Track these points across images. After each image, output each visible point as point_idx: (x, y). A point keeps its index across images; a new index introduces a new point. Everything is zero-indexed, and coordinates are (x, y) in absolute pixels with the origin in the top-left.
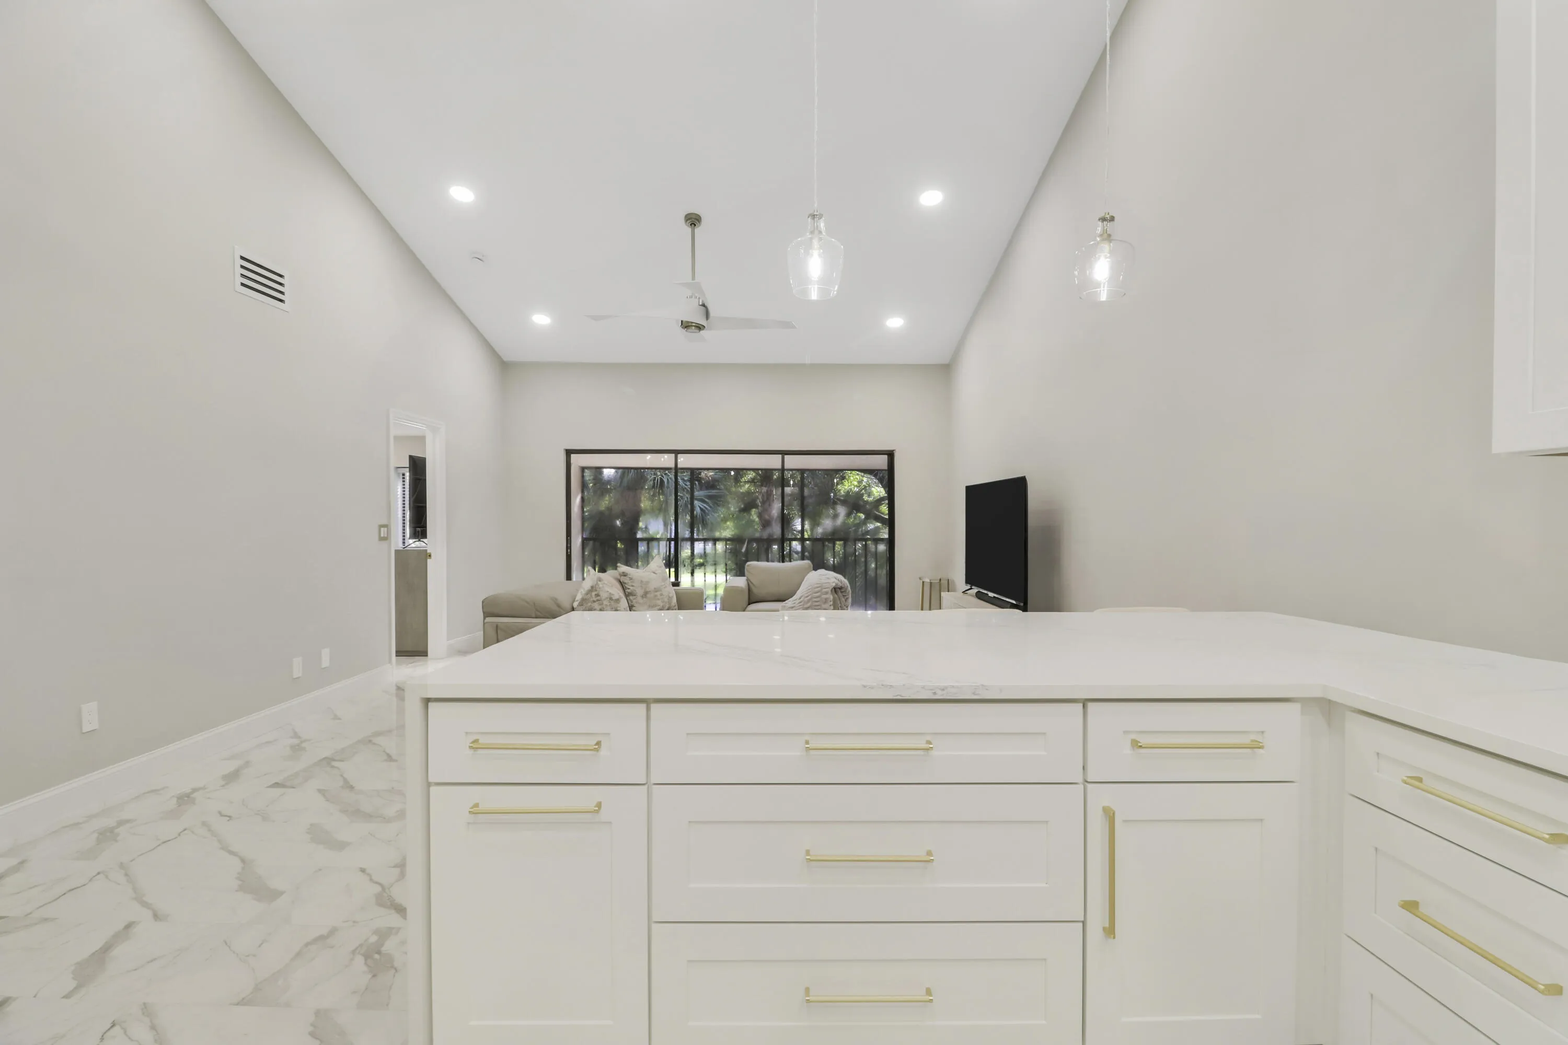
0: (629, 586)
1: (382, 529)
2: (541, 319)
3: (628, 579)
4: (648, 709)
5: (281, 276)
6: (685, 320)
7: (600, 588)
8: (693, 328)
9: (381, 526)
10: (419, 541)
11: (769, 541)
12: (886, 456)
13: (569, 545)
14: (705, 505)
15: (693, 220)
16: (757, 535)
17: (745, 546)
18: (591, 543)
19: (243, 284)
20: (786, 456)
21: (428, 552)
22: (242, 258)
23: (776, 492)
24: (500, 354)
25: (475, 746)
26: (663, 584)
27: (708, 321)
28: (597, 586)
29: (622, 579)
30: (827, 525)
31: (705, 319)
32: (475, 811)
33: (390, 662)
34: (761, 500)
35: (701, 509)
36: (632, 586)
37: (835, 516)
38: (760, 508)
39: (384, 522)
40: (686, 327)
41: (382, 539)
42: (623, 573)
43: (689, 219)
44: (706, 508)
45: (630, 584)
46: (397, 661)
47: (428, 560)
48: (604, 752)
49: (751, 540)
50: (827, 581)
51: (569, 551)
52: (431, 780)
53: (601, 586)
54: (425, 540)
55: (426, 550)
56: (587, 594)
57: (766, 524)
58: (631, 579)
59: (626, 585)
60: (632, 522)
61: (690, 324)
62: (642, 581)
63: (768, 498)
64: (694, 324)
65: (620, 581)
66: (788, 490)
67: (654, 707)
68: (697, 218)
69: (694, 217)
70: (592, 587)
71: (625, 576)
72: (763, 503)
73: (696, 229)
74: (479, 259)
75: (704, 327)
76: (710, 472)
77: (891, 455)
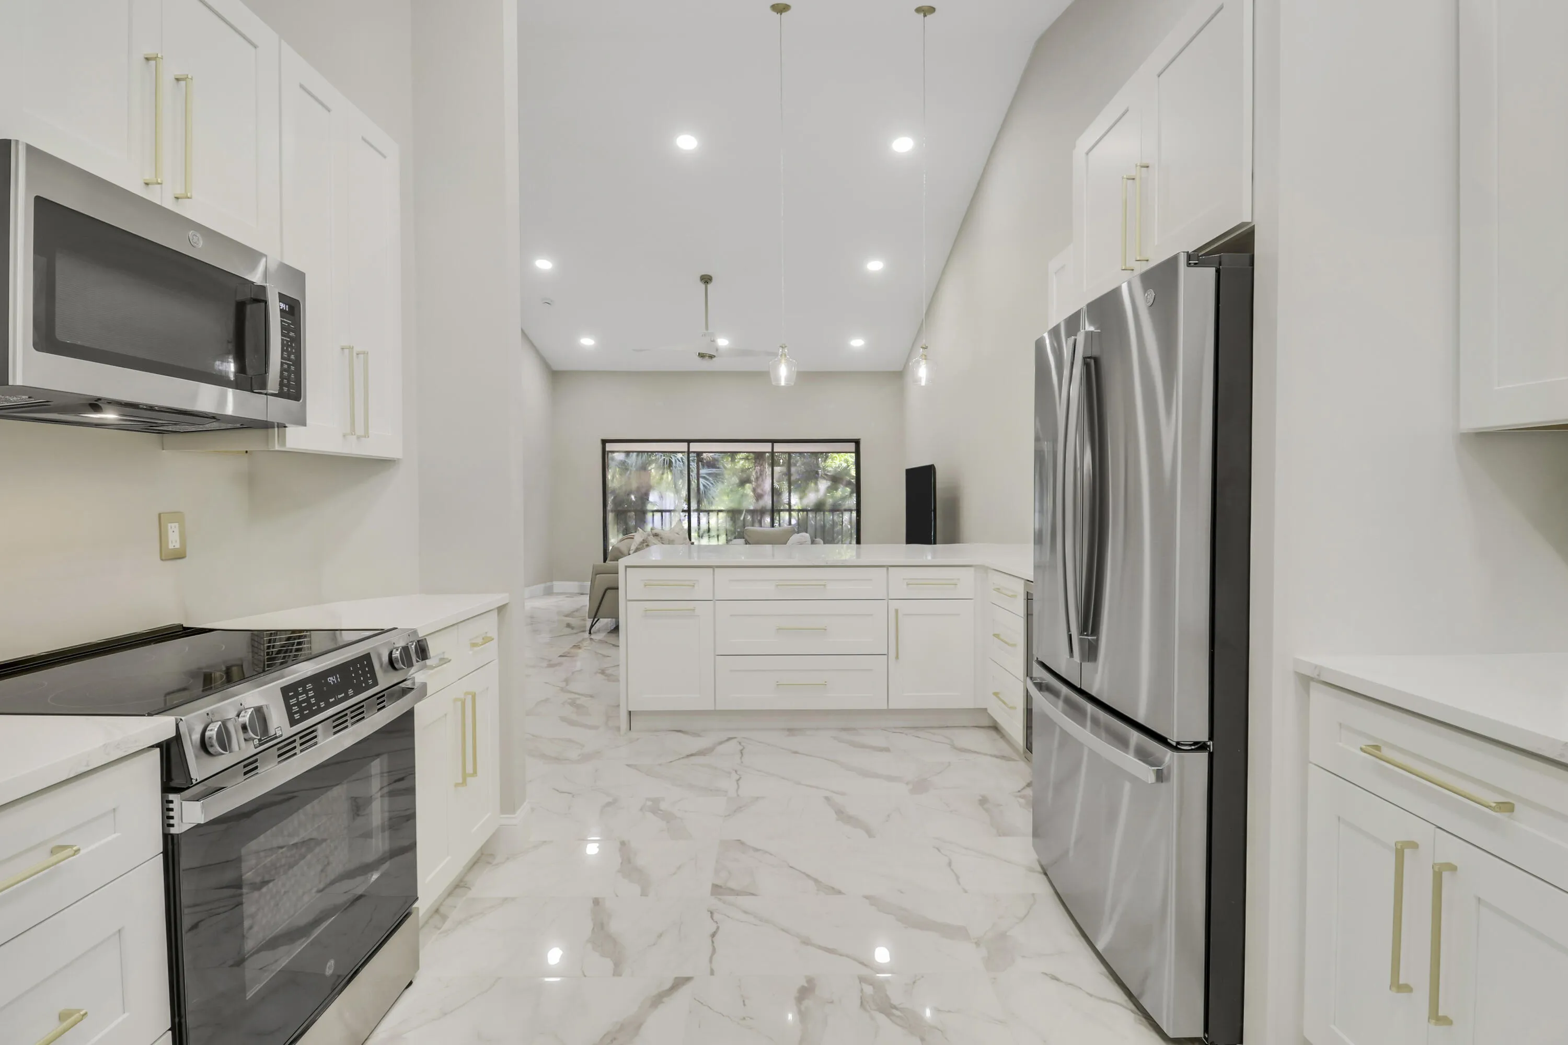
2: (587, 342)
3: (660, 538)
4: (714, 571)
6: (701, 351)
8: (706, 357)
11: (762, 512)
12: (853, 444)
14: (708, 482)
15: (706, 279)
16: (752, 508)
17: (743, 515)
20: (775, 444)
23: (768, 470)
24: (551, 364)
25: (646, 585)
27: (717, 352)
30: (812, 498)
31: (715, 351)
32: (646, 610)
34: (755, 476)
35: (704, 486)
37: (817, 490)
38: (753, 483)
40: (702, 357)
42: (655, 534)
43: (703, 279)
44: (708, 485)
49: (749, 511)
50: (805, 540)
56: (640, 545)
57: (759, 497)
58: (662, 538)
60: (644, 498)
61: (704, 355)
62: (669, 540)
63: (761, 474)
64: (708, 355)
66: (777, 469)
67: (716, 569)
68: (709, 278)
69: (707, 276)
70: (643, 540)
71: (657, 536)
72: (757, 478)
73: (708, 285)
74: (548, 303)
75: (715, 356)
76: (711, 454)
77: (857, 442)
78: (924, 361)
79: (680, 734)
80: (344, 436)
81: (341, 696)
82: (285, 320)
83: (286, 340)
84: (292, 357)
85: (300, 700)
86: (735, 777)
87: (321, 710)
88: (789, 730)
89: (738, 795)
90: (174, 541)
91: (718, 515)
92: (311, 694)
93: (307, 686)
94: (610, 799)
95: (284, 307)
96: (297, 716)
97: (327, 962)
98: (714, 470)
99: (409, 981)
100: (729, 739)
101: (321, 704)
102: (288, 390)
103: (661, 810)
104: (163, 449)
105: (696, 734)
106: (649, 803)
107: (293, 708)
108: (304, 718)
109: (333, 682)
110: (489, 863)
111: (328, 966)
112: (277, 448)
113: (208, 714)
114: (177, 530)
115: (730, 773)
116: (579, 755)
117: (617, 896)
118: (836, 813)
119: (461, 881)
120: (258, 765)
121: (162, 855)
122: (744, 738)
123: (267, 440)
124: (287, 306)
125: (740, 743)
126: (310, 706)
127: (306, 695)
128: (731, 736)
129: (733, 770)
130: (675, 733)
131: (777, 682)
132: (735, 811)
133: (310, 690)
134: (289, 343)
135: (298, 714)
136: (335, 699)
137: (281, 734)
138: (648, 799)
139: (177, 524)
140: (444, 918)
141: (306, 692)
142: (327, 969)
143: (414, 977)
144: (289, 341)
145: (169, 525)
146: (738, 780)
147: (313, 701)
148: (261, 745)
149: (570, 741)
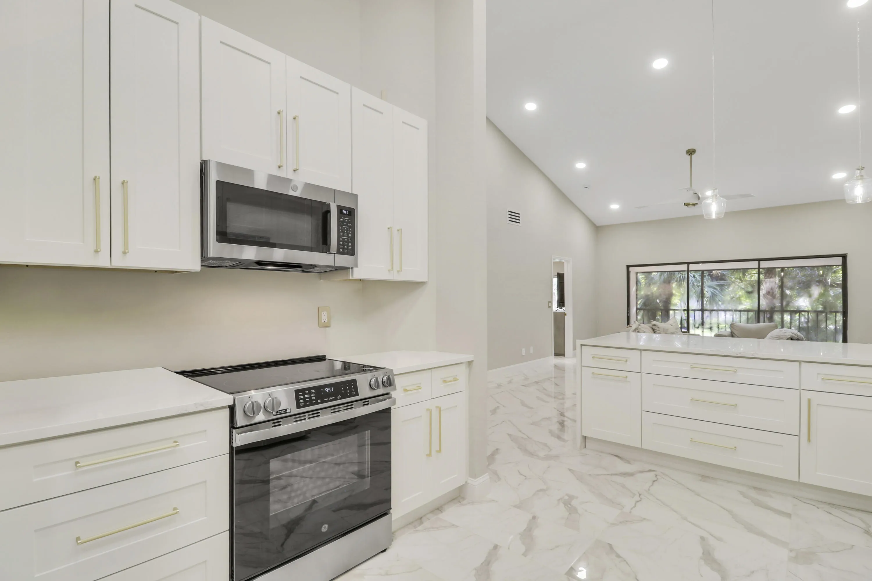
0: (657, 331)
1: (549, 303)
2: (615, 207)
3: (657, 327)
4: (641, 352)
5: (519, 214)
6: (686, 202)
7: (639, 329)
8: (691, 205)
9: (549, 302)
10: (561, 308)
12: (841, 258)
13: (628, 312)
14: (715, 291)
15: (691, 152)
18: (642, 312)
19: (509, 220)
20: (761, 262)
21: (565, 313)
22: (509, 211)
24: (595, 223)
25: (593, 358)
26: (676, 330)
27: (699, 200)
28: (638, 328)
29: (654, 327)
31: (698, 199)
32: (594, 374)
33: (552, 355)
35: (711, 293)
36: (659, 331)
39: (550, 301)
40: (687, 205)
41: (549, 307)
42: (654, 324)
43: (688, 152)
45: (658, 330)
46: (554, 357)
47: (565, 316)
48: (628, 363)
50: (785, 334)
51: (628, 314)
52: (582, 365)
53: (640, 328)
54: (564, 308)
55: (564, 312)
56: (634, 331)
58: (658, 327)
59: (656, 330)
60: (668, 300)
61: (689, 204)
62: (664, 329)
64: (691, 204)
65: (653, 329)
67: (643, 352)
68: (693, 151)
69: (691, 150)
70: (636, 328)
71: (655, 326)
73: (693, 156)
74: (587, 188)
75: (697, 204)
76: (720, 271)
77: (844, 257)
78: (860, 182)
79: (616, 458)
80: (389, 271)
81: (332, 398)
82: (346, 218)
83: (346, 228)
84: (350, 235)
85: (305, 397)
86: (637, 498)
87: (317, 403)
88: (703, 476)
89: (630, 512)
90: (324, 319)
91: (711, 313)
92: (313, 395)
93: (312, 391)
94: (545, 488)
95: (346, 212)
96: (302, 405)
97: (324, 524)
98: (722, 282)
99: (384, 549)
100: (650, 471)
101: (318, 400)
102: (347, 251)
103: (570, 504)
104: (321, 280)
105: (628, 462)
106: (566, 498)
107: (300, 400)
108: (305, 406)
109: (329, 391)
110: (459, 502)
111: (323, 527)
112: (351, 278)
113: (249, 397)
114: (326, 315)
115: (634, 495)
116: (545, 455)
117: (509, 549)
118: (703, 553)
119: (441, 507)
120: (282, 424)
121: (229, 454)
122: (662, 473)
123: (348, 274)
124: (347, 212)
125: (656, 476)
126: (311, 400)
127: (310, 395)
128: (653, 469)
129: (639, 493)
130: (614, 456)
131: (691, 439)
132: (621, 523)
133: (313, 393)
134: (348, 229)
135: (303, 404)
136: (328, 399)
137: (290, 411)
138: (567, 495)
139: (326, 312)
140: (421, 523)
141: (310, 394)
142: (323, 529)
143: (388, 548)
144: (348, 228)
145: (323, 312)
146: (637, 502)
147: (313, 398)
148: (277, 415)
149: (545, 445)
